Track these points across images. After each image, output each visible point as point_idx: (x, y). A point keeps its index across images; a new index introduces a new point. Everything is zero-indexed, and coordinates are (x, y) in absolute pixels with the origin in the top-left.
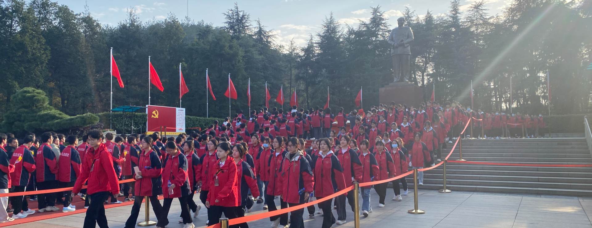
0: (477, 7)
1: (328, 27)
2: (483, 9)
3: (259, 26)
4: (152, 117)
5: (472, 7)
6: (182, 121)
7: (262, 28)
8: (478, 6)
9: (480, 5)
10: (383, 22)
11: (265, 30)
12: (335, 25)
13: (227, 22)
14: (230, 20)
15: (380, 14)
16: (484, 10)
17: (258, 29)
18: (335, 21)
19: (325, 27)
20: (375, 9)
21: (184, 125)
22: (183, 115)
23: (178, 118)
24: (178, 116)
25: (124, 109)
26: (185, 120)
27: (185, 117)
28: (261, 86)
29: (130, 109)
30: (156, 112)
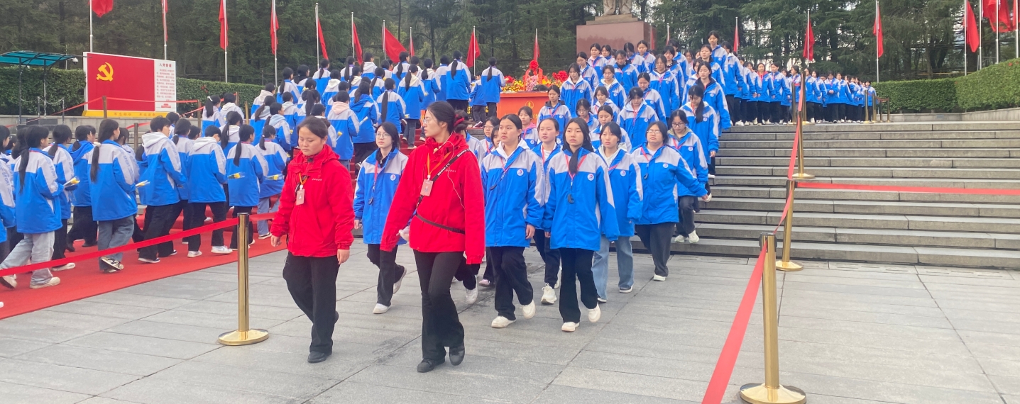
4: (98, 78)
6: (169, 89)
21: (174, 98)
22: (171, 75)
23: (159, 81)
24: (159, 79)
25: (23, 60)
26: (175, 86)
27: (175, 79)
28: (342, 22)
29: (36, 57)
30: (108, 69)
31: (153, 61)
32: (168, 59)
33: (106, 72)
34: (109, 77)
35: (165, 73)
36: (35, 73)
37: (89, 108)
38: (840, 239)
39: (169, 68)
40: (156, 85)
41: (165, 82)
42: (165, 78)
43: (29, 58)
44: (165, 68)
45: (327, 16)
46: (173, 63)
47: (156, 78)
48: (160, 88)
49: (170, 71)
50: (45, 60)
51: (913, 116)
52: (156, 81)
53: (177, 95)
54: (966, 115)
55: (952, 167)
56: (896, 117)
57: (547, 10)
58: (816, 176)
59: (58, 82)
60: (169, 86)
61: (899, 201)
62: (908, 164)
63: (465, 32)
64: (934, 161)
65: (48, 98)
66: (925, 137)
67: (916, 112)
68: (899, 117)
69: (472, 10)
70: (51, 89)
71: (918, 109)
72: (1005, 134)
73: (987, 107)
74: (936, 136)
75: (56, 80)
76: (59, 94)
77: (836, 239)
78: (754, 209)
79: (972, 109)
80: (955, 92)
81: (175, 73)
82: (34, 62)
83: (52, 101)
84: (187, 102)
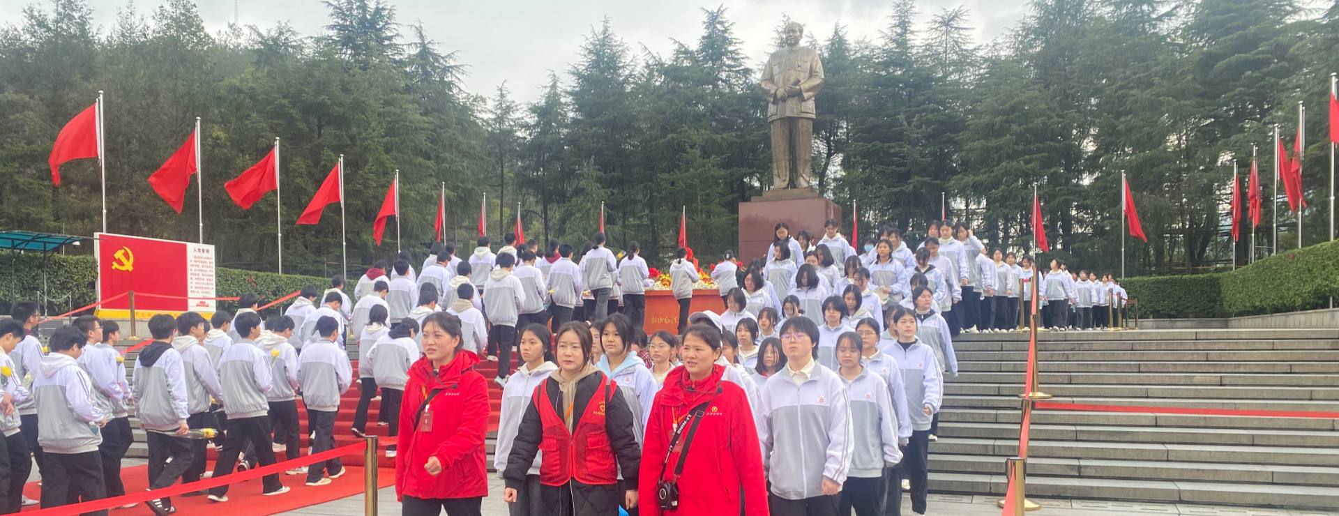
0: (947, 23)
1: (597, 54)
2: (961, 26)
3: (420, 41)
4: (113, 268)
5: (936, 22)
6: (205, 281)
7: (430, 46)
8: (949, 21)
9: (954, 17)
10: (731, 48)
11: (435, 52)
12: (615, 49)
13: (335, 26)
14: (342, 19)
15: (723, 29)
16: (962, 29)
17: (418, 50)
18: (615, 39)
19: (590, 52)
20: (712, 13)
21: (213, 294)
22: (208, 265)
23: (194, 272)
24: (193, 268)
25: (16, 242)
26: (214, 278)
27: (214, 270)
28: (428, 196)
29: (34, 240)
30: (126, 255)
31: (185, 245)
32: (205, 242)
33: (124, 260)
34: (128, 266)
35: (201, 259)
36: (32, 259)
37: (103, 307)
38: (1084, 472)
39: (205, 255)
40: (189, 276)
41: (201, 273)
42: (201, 268)
43: (25, 241)
44: (201, 254)
45: (408, 186)
46: (212, 248)
47: (189, 267)
48: (194, 281)
49: (209, 259)
50: (45, 243)
51: (1166, 321)
52: (189, 272)
53: (217, 291)
54: (1234, 321)
55: (1221, 385)
56: (1145, 323)
57: (697, 181)
58: (1054, 396)
59: (62, 272)
60: (206, 278)
61: (1156, 426)
62: (1167, 381)
63: (590, 209)
64: (1199, 377)
65: (49, 292)
66: (1187, 348)
67: (1170, 316)
68: (1149, 322)
69: (599, 180)
70: (52, 282)
71: (1173, 313)
72: (1286, 344)
73: (1259, 311)
74: (1200, 347)
75: (59, 269)
76: (64, 287)
77: (1080, 472)
78: (978, 436)
79: (1241, 314)
80: (1220, 292)
81: (213, 261)
82: (31, 246)
83: (54, 297)
84: (229, 299)
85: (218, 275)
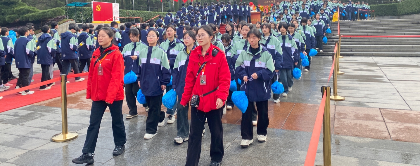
4: (96, 10)
21: (119, 16)
26: (119, 12)
27: (119, 10)
29: (80, 4)
30: (99, 7)
31: (112, 4)
32: (116, 3)
33: (98, 8)
34: (99, 10)
35: (116, 7)
36: (78, 9)
37: (94, 20)
39: (117, 6)
40: (113, 12)
42: (116, 10)
43: (77, 4)
44: (116, 6)
46: (118, 4)
47: (113, 9)
48: (114, 13)
49: (117, 7)
50: (82, 4)
52: (113, 11)
53: (120, 15)
54: (401, 17)
59: (85, 12)
60: (117, 12)
80: (396, 9)
81: (118, 7)
84: (123, 18)
85: (120, 11)
